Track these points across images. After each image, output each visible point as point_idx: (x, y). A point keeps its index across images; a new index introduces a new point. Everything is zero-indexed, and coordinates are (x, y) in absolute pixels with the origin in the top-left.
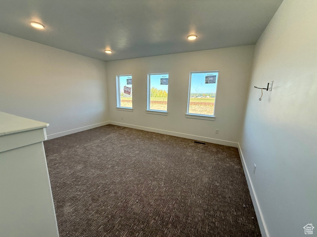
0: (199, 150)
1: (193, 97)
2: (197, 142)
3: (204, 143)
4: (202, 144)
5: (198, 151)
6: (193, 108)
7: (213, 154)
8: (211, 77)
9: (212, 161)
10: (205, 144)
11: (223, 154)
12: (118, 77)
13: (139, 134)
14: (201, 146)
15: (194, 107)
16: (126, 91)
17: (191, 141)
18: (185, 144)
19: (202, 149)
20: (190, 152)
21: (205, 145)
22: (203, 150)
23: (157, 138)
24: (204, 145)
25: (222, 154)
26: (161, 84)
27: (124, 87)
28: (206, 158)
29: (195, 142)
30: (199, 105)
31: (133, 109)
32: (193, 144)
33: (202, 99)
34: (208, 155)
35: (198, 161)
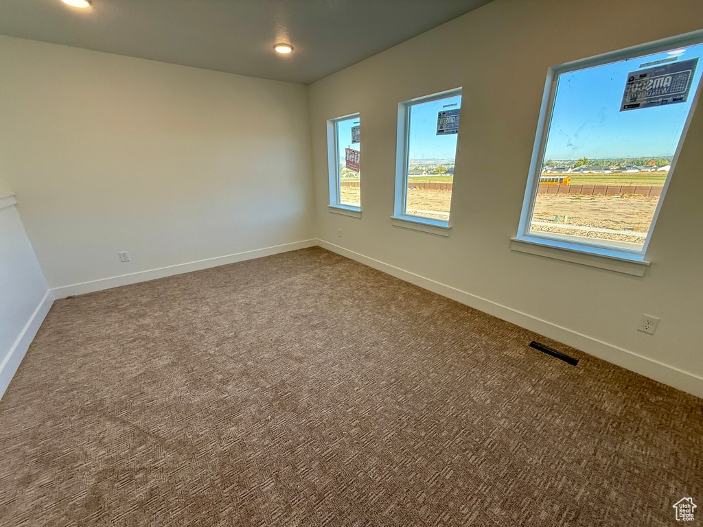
0: (534, 386)
1: (608, 172)
2: (540, 346)
3: (569, 358)
4: (559, 362)
5: (527, 394)
6: (599, 205)
7: (594, 425)
8: (657, 72)
9: (572, 468)
10: (573, 362)
11: (658, 442)
12: (334, 122)
13: (363, 283)
14: (553, 369)
15: (602, 200)
16: (351, 162)
17: (517, 340)
18: (486, 348)
19: (552, 387)
20: (487, 389)
21: (574, 370)
22: (551, 393)
23: (404, 304)
24: (567, 365)
25: (649, 443)
26: (440, 132)
27: (347, 149)
28: (550, 441)
29: (533, 345)
30: (625, 195)
31: (361, 212)
32: (519, 352)
33: (644, 177)
34: (567, 428)
35: (507, 446)
